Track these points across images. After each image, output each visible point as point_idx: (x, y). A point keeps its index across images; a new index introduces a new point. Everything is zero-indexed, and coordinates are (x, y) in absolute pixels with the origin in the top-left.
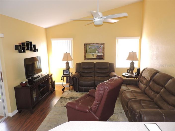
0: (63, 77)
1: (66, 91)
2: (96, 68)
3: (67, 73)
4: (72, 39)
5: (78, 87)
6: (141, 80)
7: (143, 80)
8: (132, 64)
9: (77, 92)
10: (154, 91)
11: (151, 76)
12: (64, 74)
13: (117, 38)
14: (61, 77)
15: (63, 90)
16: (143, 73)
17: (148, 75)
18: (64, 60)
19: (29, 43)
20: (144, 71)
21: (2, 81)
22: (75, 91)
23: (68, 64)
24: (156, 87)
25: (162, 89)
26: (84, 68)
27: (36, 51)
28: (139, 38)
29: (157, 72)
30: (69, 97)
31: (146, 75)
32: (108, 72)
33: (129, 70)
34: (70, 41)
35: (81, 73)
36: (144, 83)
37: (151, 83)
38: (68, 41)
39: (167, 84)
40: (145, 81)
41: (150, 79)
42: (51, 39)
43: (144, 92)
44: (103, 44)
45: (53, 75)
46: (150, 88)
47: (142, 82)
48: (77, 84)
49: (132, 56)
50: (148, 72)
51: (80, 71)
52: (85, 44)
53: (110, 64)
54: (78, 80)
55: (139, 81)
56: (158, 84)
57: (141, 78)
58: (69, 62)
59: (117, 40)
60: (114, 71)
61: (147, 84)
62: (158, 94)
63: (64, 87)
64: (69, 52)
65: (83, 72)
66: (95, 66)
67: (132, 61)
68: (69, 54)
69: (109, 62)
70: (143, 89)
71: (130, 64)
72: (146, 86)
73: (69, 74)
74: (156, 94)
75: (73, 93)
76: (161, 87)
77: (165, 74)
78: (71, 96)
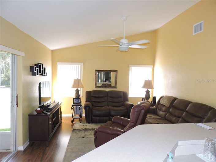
0: (73, 106)
1: (75, 123)
2: (109, 97)
3: (77, 101)
4: (82, 64)
5: (92, 117)
6: (159, 108)
7: (161, 107)
8: (148, 92)
9: (89, 123)
10: (175, 116)
11: (170, 102)
12: (74, 103)
13: (130, 65)
14: (72, 106)
15: (72, 121)
16: (161, 100)
17: (167, 102)
18: (74, 87)
19: (41, 65)
20: (162, 99)
21: (17, 107)
22: (87, 122)
23: (77, 91)
24: (177, 113)
25: (183, 113)
26: (95, 97)
27: (45, 75)
28: (152, 66)
29: (175, 99)
30: (83, 129)
31: (165, 102)
32: (122, 102)
33: (144, 99)
34: (80, 66)
35: (92, 102)
36: (163, 111)
37: (171, 110)
38: (78, 66)
39: (188, 108)
40: (164, 109)
41: (170, 106)
42: (57, 63)
43: (165, 118)
44: (116, 71)
45: (62, 104)
46: (171, 114)
47: (160, 110)
48: (90, 114)
49: (148, 85)
50: (167, 99)
51: (91, 100)
52: (96, 70)
53: (123, 93)
54: (92, 110)
55: (157, 109)
56: (179, 109)
57: (159, 105)
58: (79, 89)
59: (130, 68)
60: (128, 101)
61: (167, 111)
62: (180, 118)
63: (74, 119)
64: (80, 78)
65: (94, 102)
66: (107, 95)
67: (148, 90)
68: (80, 80)
69: (122, 91)
70: (163, 116)
71: (145, 93)
72: (166, 113)
73: (80, 103)
74: (179, 118)
75: (85, 125)
76: (182, 112)
77: (184, 100)
78: (85, 127)
